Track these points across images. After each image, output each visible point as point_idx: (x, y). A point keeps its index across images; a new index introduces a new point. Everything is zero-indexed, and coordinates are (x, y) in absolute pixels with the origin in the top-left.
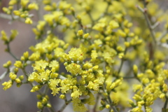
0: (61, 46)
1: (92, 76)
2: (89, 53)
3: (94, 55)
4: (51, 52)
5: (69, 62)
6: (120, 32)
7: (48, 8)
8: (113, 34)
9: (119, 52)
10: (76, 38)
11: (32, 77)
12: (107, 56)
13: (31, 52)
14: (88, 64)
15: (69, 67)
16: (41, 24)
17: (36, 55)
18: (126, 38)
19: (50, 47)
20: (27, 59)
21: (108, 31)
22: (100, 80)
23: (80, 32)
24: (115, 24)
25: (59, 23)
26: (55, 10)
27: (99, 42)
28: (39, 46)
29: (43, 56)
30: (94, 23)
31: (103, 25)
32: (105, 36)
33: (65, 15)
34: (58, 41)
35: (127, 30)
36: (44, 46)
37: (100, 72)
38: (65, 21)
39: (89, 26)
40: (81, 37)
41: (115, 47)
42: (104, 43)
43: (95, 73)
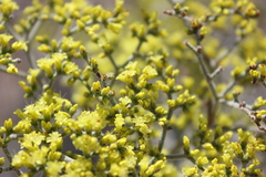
0: (65, 109)
1: (116, 155)
2: (111, 117)
3: (119, 121)
4: (49, 118)
5: (79, 133)
6: (160, 83)
7: (44, 47)
8: (148, 87)
9: (159, 115)
10: (88, 95)
11: (17, 160)
12: (140, 122)
13: (17, 120)
14: (109, 136)
15: (80, 141)
16: (35, 73)
17: (25, 124)
18: (170, 93)
19: (47, 109)
20: (10, 131)
21: (141, 82)
22: (130, 162)
23: (96, 84)
24: (152, 72)
25: (61, 72)
26: (55, 50)
27: (127, 101)
28: (29, 109)
29: (36, 125)
30: (117, 70)
31: (133, 73)
32: (137, 91)
33: (70, 58)
34: (60, 100)
35: (170, 81)
36: (38, 108)
37: (130, 149)
38: (72, 68)
39: (111, 75)
40: (98, 92)
41: (152, 108)
42: (135, 101)
43: (121, 150)
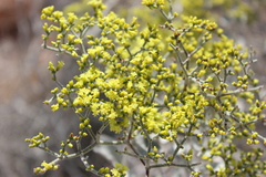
0: (101, 77)
1: (127, 102)
2: (126, 83)
3: (130, 85)
4: (93, 81)
5: (108, 90)
6: (154, 66)
7: (91, 42)
8: (147, 67)
9: (152, 83)
10: (114, 70)
11: (76, 101)
12: (141, 86)
13: (75, 81)
14: (124, 92)
15: (108, 94)
16: (85, 56)
17: (80, 83)
18: (159, 71)
19: (92, 77)
20: (72, 87)
21: (143, 65)
22: (134, 106)
23: (118, 65)
24: (150, 59)
25: (100, 57)
26: (97, 44)
27: (134, 74)
28: (82, 76)
29: (85, 85)
30: (131, 57)
31: (139, 60)
32: (141, 69)
33: (106, 49)
34: (99, 72)
35: (160, 65)
36: (87, 76)
37: (135, 100)
38: (106, 54)
39: (127, 60)
40: (119, 69)
41: (148, 79)
42: (139, 75)
43: (130, 100)
